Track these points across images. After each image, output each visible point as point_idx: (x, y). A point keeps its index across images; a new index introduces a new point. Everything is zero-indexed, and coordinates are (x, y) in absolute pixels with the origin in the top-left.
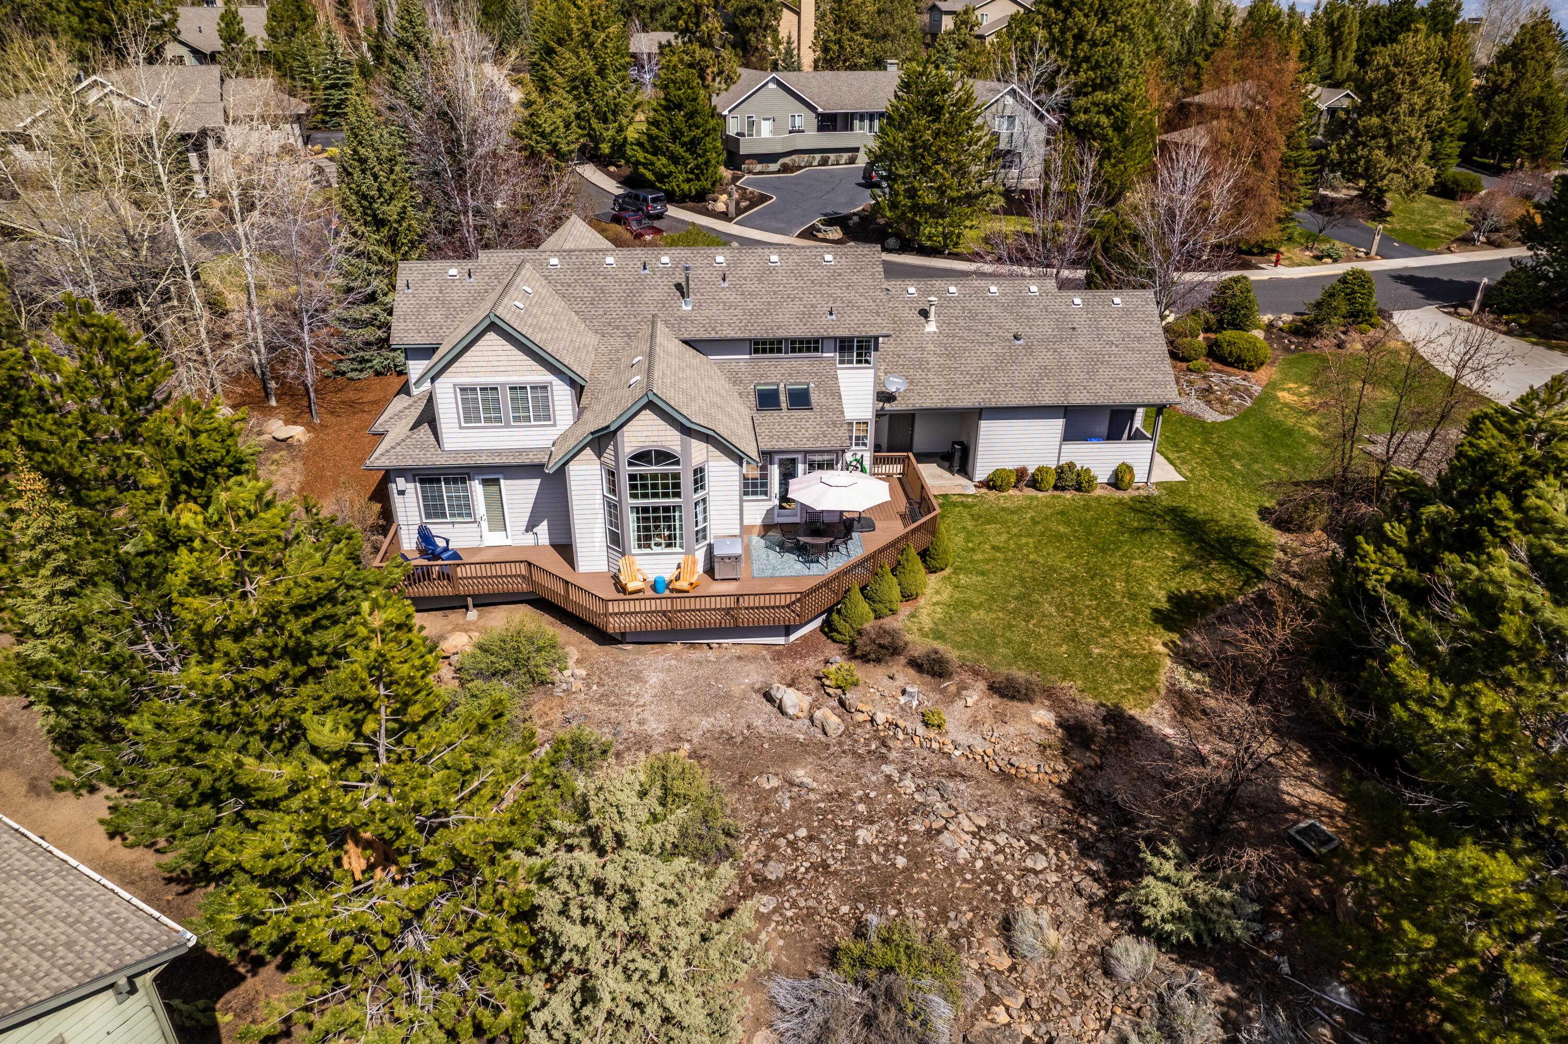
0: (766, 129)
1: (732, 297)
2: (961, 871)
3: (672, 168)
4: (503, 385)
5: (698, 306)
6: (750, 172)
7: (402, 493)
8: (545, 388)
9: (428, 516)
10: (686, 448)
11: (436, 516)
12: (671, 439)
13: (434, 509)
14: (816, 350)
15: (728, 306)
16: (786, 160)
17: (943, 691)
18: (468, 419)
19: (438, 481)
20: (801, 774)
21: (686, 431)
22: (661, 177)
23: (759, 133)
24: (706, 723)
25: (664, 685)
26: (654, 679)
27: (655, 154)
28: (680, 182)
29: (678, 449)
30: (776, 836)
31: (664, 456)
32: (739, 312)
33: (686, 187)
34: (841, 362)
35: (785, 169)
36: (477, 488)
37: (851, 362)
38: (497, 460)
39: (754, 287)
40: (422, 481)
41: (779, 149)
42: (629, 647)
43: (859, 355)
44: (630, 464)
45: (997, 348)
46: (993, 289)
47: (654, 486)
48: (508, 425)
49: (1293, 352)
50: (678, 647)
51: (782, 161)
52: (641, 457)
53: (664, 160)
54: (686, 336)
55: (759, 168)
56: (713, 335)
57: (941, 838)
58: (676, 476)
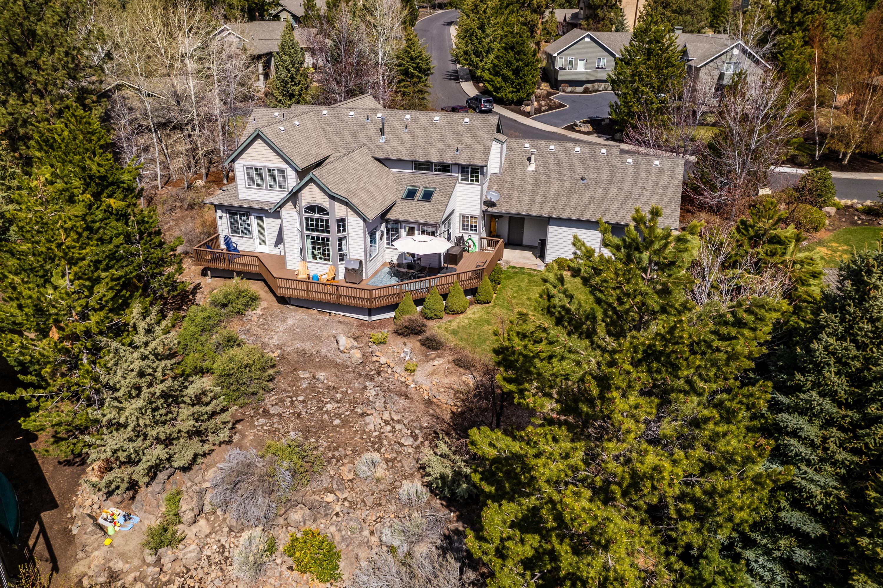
0: (581, 66)
1: (408, 137)
2: (365, 433)
3: (503, 84)
4: (265, 167)
5: (388, 141)
6: (564, 91)
7: (221, 218)
8: (283, 171)
9: (232, 232)
10: (332, 207)
11: (236, 232)
12: (324, 201)
13: (235, 229)
14: (448, 171)
15: (404, 142)
16: (589, 86)
17: (426, 356)
18: (249, 184)
19: (236, 214)
20: (321, 375)
21: (332, 198)
22: (497, 89)
23: (576, 68)
24: (298, 345)
25: (293, 326)
26: (290, 322)
27: (494, 76)
28: (507, 93)
29: (328, 206)
30: (287, 397)
31: (321, 210)
32: (408, 146)
33: (510, 96)
34: (462, 180)
35: (586, 91)
36: (253, 221)
37: (467, 180)
38: (260, 206)
39: (420, 133)
40: (230, 213)
41: (583, 78)
42: (291, 307)
43: (472, 176)
44: (306, 212)
45: (568, 184)
46: (578, 149)
47: (317, 225)
48: (267, 189)
49: (858, 225)
50: (314, 312)
51: (585, 86)
52: (311, 209)
53: (499, 79)
54: (377, 156)
55: (569, 89)
56: (390, 157)
57: (367, 418)
58: (327, 221)
